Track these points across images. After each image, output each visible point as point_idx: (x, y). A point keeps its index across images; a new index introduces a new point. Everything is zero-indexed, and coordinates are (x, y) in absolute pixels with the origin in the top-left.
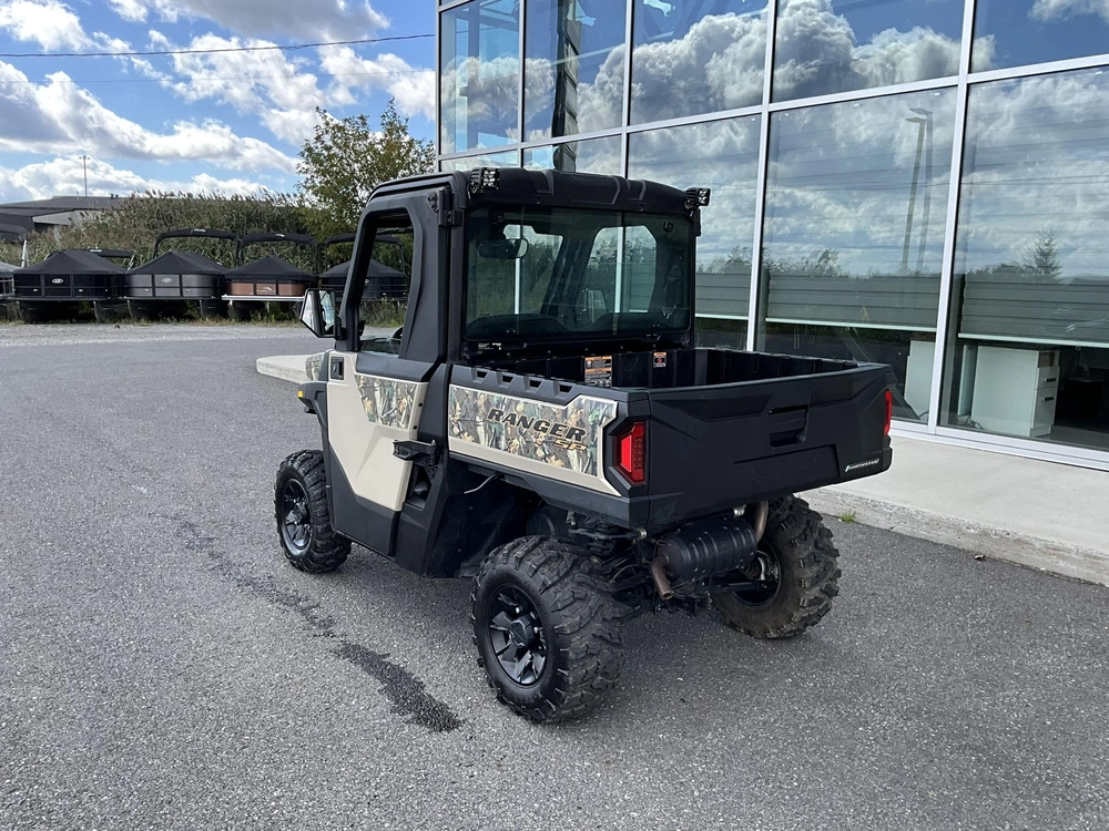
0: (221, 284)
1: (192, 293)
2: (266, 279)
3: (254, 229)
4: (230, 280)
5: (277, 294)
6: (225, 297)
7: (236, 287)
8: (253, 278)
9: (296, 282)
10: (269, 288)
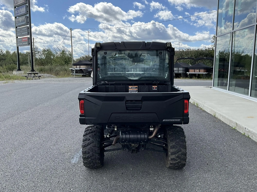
0: (187, 70)
1: (181, 72)
2: (197, 68)
3: (201, 57)
4: (189, 69)
5: (200, 72)
6: (187, 73)
7: (190, 70)
8: (194, 68)
9: (204, 69)
10: (198, 71)
